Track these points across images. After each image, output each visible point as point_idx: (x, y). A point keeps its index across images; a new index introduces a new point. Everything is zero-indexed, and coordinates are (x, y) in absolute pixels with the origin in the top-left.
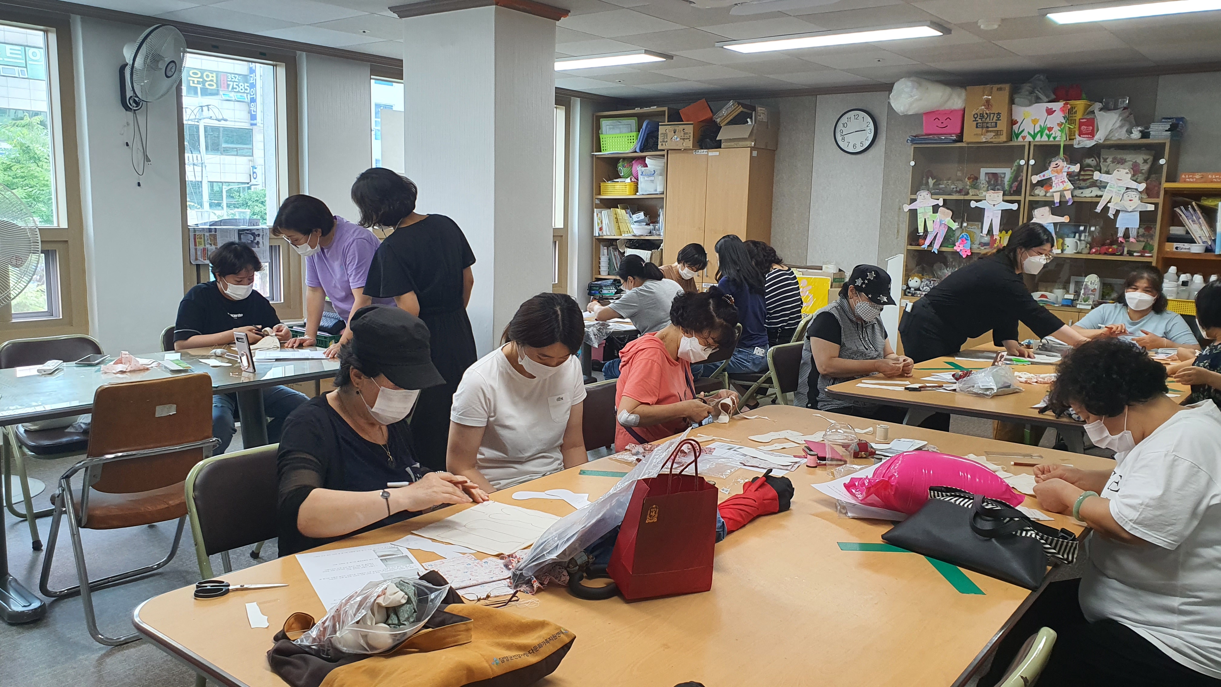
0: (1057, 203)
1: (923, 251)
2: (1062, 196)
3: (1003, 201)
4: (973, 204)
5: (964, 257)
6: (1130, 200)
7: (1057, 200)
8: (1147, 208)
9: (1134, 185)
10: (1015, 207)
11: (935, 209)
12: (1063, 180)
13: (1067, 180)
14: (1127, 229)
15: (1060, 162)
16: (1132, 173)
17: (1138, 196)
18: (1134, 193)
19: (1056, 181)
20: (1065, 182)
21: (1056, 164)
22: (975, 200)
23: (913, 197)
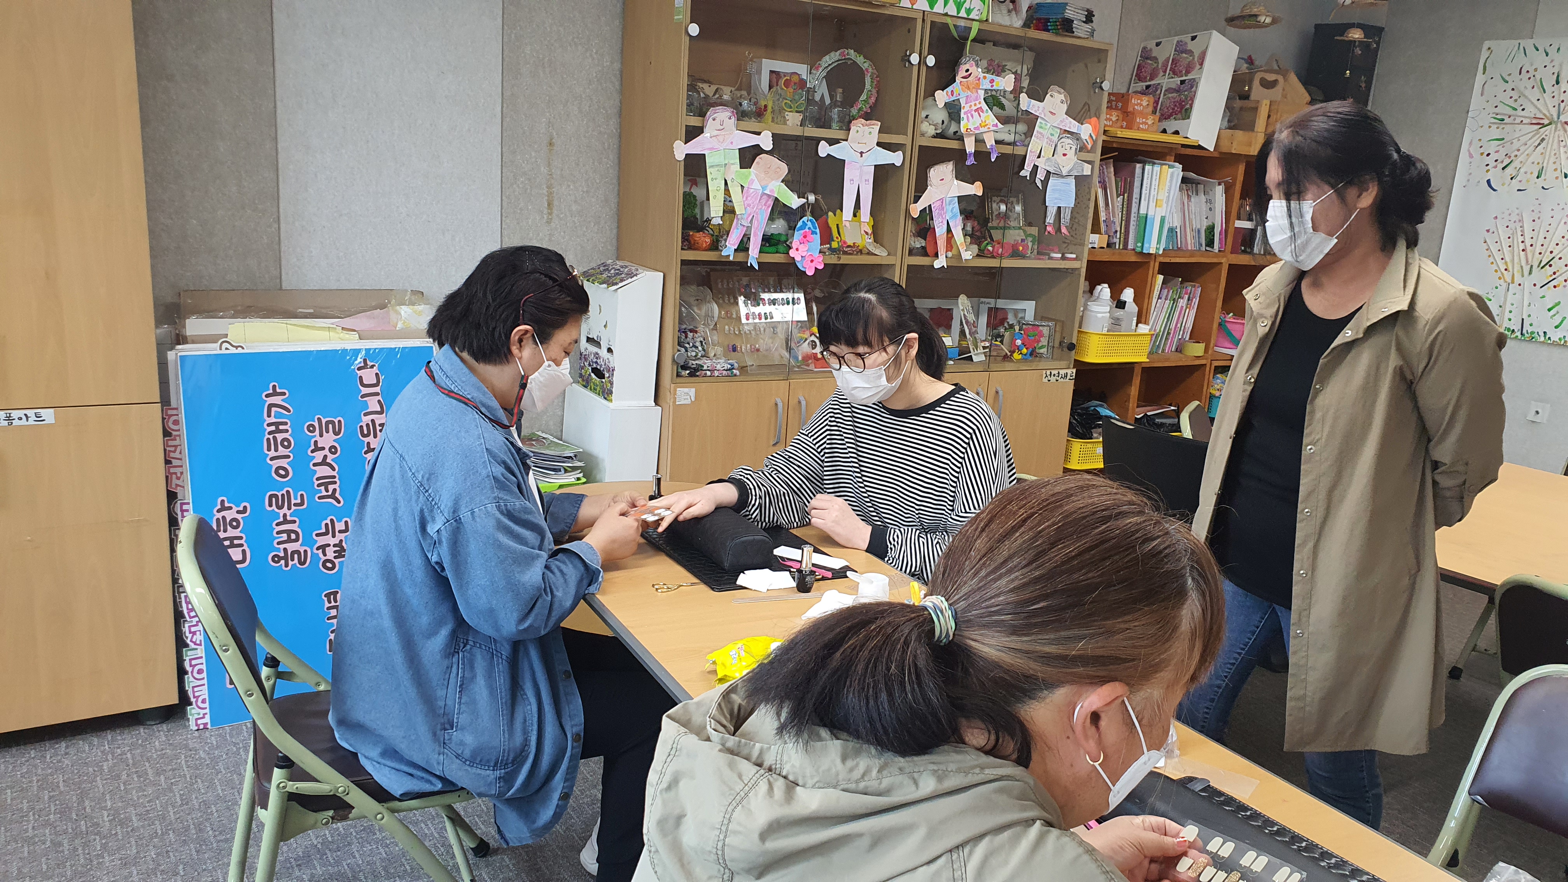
0: (970, 154)
1: (724, 264)
2: (979, 141)
3: (879, 144)
4: (824, 150)
5: (810, 272)
6: (1065, 155)
7: (970, 147)
8: (1083, 170)
9: (1072, 125)
10: (896, 158)
11: (748, 156)
12: (979, 106)
13: (985, 107)
14: (1059, 208)
15: (971, 66)
16: (1069, 102)
17: (1074, 148)
18: (1071, 142)
19: (967, 108)
20: (983, 112)
21: (967, 71)
22: (827, 140)
23: (695, 121)
